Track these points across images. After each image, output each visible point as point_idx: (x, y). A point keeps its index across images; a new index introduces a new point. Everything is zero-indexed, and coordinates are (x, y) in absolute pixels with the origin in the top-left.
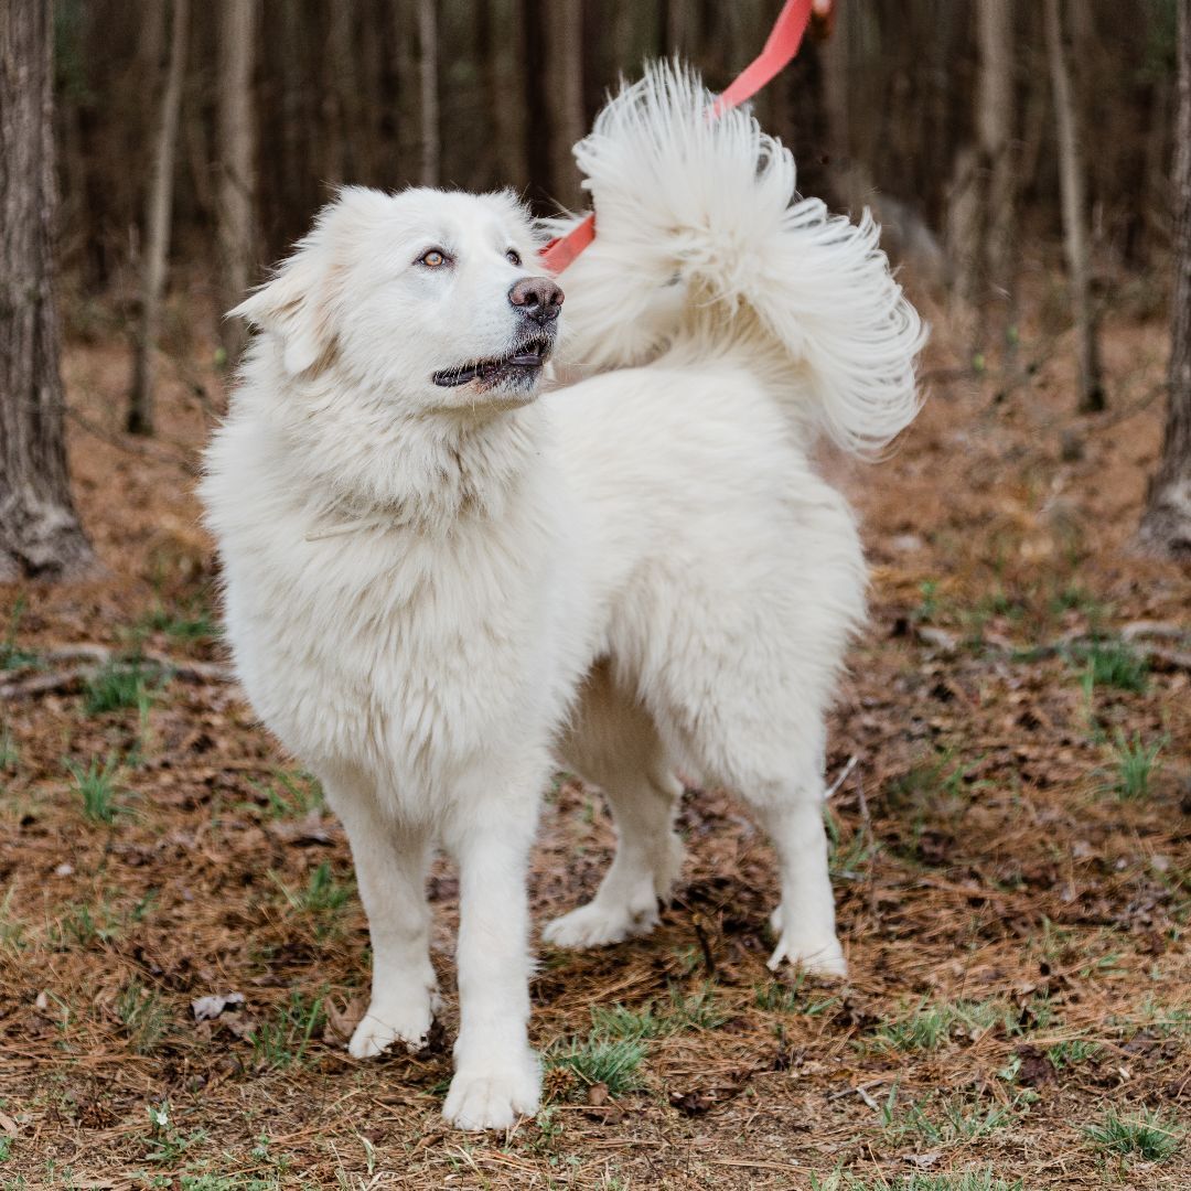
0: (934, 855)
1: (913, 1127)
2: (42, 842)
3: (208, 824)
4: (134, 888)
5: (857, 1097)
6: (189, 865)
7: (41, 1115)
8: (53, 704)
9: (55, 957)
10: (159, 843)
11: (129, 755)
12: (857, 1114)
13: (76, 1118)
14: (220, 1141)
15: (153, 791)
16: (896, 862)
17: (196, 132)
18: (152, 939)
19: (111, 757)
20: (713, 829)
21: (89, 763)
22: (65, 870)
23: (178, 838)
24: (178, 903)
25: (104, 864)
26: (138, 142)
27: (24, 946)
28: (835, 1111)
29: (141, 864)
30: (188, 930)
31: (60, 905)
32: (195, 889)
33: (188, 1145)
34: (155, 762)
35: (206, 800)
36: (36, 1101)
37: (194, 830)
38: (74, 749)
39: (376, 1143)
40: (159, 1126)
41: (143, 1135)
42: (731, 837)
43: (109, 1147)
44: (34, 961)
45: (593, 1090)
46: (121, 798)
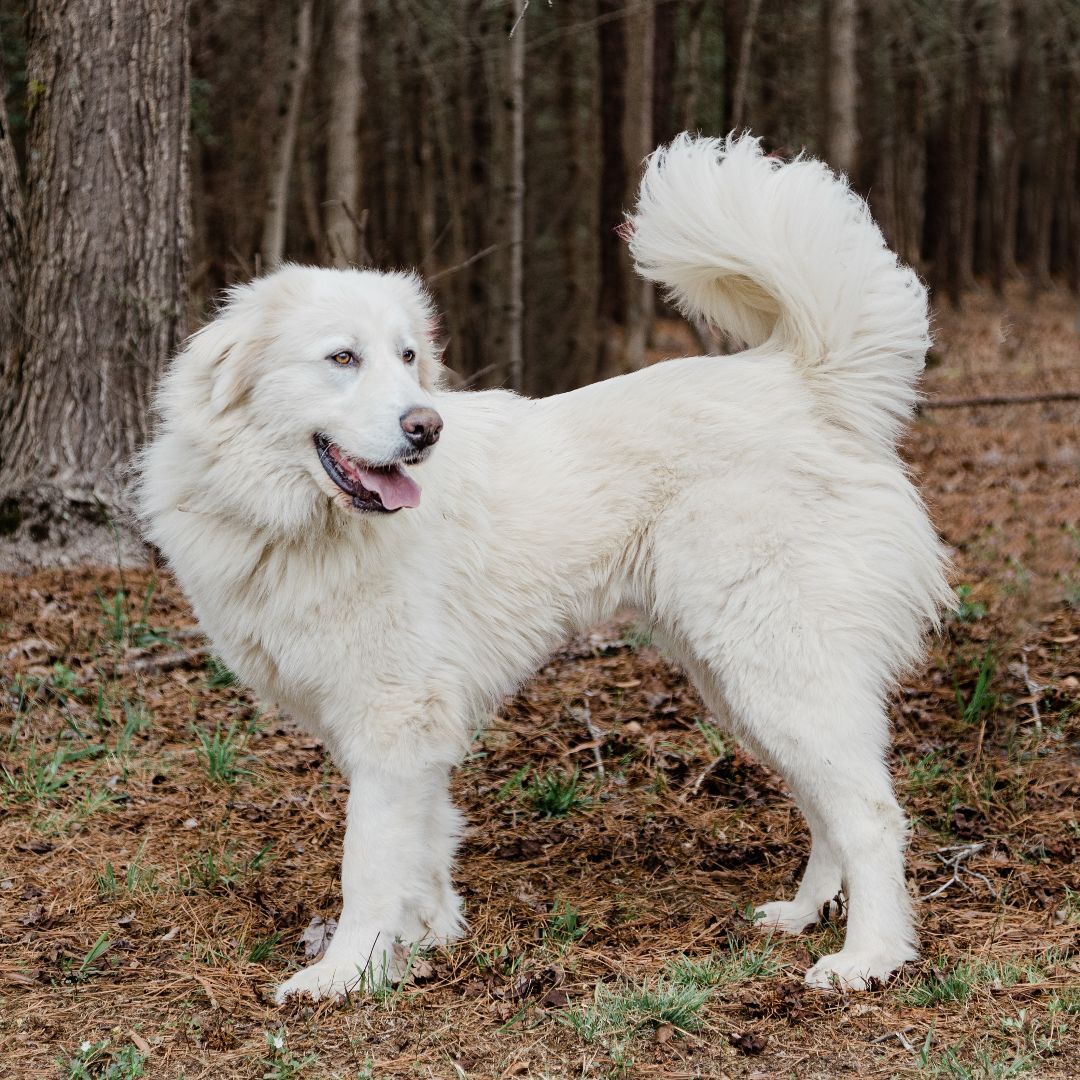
0: (966, 829)
1: (947, 1070)
2: (171, 798)
3: (317, 786)
4: (252, 841)
5: (896, 1041)
6: (301, 822)
7: (171, 1038)
8: (180, 677)
9: (184, 899)
10: (275, 802)
11: (248, 724)
12: (896, 1057)
13: (202, 1041)
14: (329, 1065)
15: (270, 756)
16: (934, 835)
17: (307, 169)
18: (269, 883)
19: (232, 725)
20: (768, 802)
21: (214, 729)
22: (191, 823)
23: (292, 798)
24: (291, 855)
25: (226, 819)
26: (257, 177)
27: (156, 888)
28: (876, 1053)
29: (258, 820)
30: (300, 879)
31: (187, 854)
32: (306, 842)
33: (301, 1066)
34: (271, 731)
35: (316, 764)
36: (166, 1025)
37: (306, 790)
38: (200, 718)
39: (468, 1068)
40: (276, 1050)
41: (261, 1057)
42: (785, 809)
43: (231, 1067)
44: (165, 902)
45: (661, 1029)
46: (242, 761)
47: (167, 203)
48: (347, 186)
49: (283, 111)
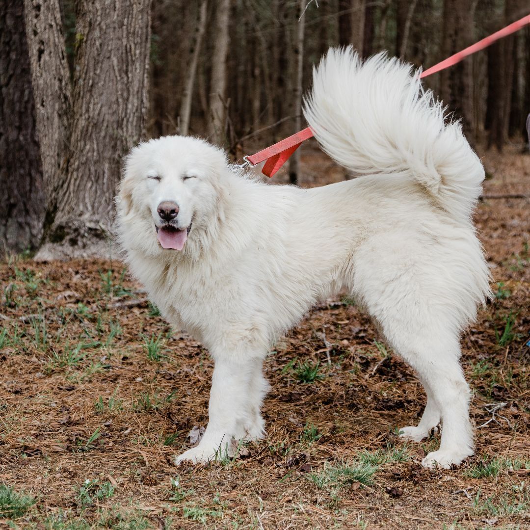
0: (499, 396)
1: (487, 508)
2: (130, 367)
3: (198, 364)
4: (167, 389)
5: (463, 494)
6: (190, 380)
7: (127, 479)
8: (136, 311)
9: (135, 414)
10: (178, 371)
11: (167, 334)
12: (463, 501)
13: (141, 481)
14: (200, 494)
15: (176, 350)
16: (483, 398)
17: (202, 78)
18: (174, 409)
19: (159, 335)
20: (406, 380)
21: (151, 336)
22: (139, 379)
23: (186, 369)
24: (185, 396)
25: (155, 378)
26: (179, 81)
27: (122, 409)
28: (454, 499)
29: (170, 379)
30: (189, 407)
31: (137, 393)
32: (192, 390)
33: (187, 495)
34: (177, 338)
35: (198, 354)
36: (125, 473)
37: (192, 366)
38: (145, 330)
39: (264, 499)
40: (175, 487)
41: (168, 490)
42: (414, 383)
43: (154, 494)
44: (126, 416)
45: (354, 484)
46: (163, 351)
47: (138, 92)
48: (220, 86)
49: (192, 51)
